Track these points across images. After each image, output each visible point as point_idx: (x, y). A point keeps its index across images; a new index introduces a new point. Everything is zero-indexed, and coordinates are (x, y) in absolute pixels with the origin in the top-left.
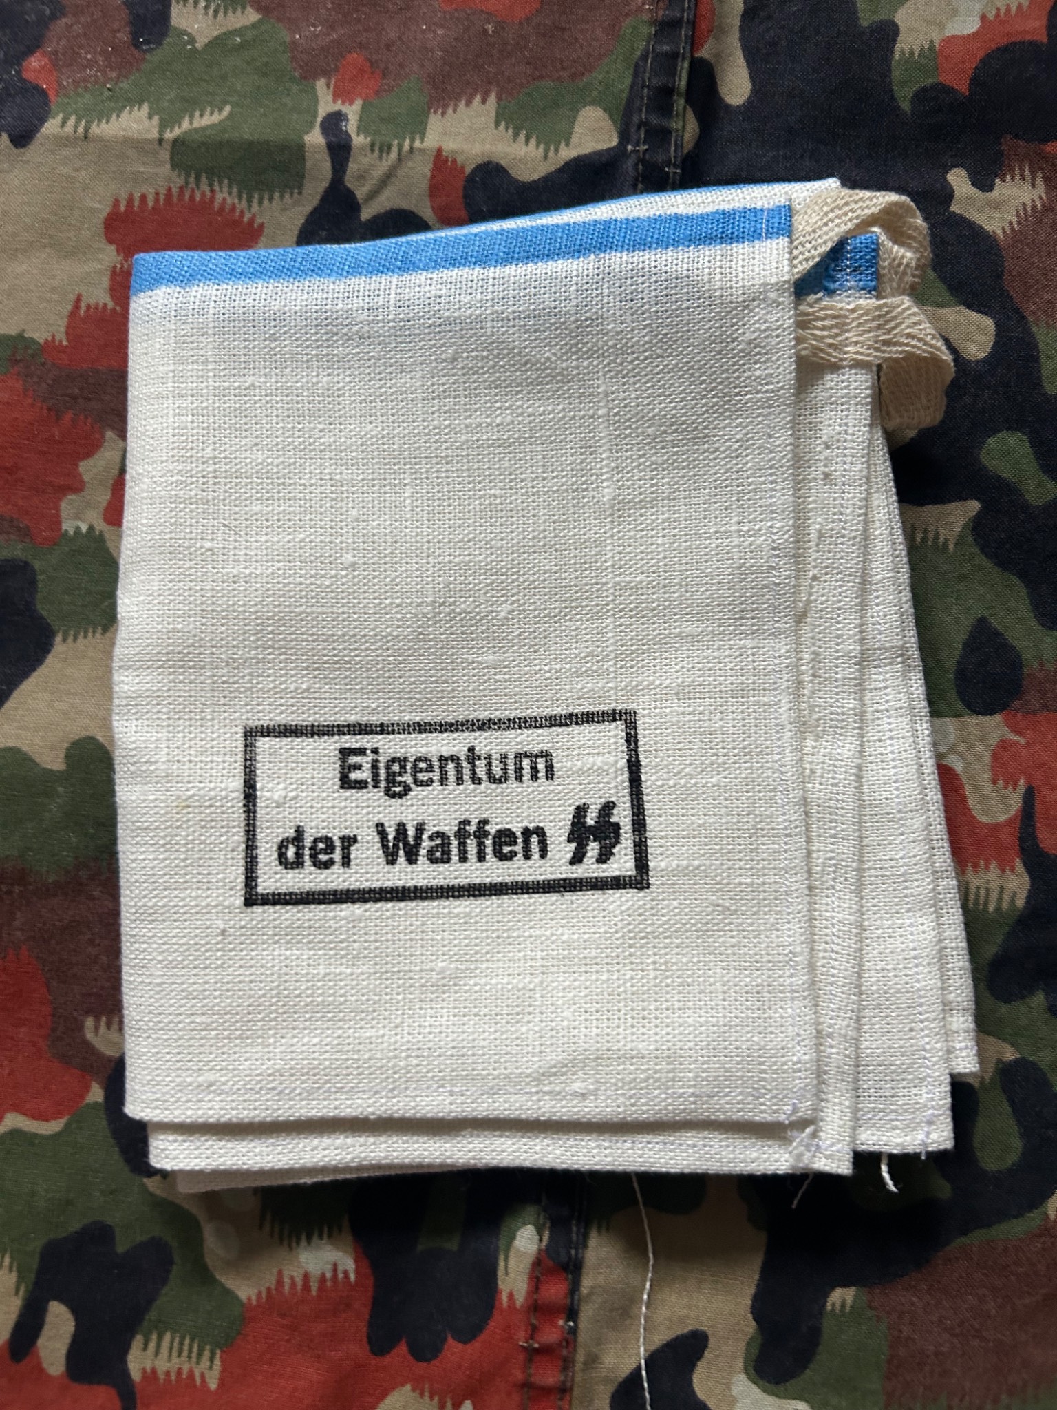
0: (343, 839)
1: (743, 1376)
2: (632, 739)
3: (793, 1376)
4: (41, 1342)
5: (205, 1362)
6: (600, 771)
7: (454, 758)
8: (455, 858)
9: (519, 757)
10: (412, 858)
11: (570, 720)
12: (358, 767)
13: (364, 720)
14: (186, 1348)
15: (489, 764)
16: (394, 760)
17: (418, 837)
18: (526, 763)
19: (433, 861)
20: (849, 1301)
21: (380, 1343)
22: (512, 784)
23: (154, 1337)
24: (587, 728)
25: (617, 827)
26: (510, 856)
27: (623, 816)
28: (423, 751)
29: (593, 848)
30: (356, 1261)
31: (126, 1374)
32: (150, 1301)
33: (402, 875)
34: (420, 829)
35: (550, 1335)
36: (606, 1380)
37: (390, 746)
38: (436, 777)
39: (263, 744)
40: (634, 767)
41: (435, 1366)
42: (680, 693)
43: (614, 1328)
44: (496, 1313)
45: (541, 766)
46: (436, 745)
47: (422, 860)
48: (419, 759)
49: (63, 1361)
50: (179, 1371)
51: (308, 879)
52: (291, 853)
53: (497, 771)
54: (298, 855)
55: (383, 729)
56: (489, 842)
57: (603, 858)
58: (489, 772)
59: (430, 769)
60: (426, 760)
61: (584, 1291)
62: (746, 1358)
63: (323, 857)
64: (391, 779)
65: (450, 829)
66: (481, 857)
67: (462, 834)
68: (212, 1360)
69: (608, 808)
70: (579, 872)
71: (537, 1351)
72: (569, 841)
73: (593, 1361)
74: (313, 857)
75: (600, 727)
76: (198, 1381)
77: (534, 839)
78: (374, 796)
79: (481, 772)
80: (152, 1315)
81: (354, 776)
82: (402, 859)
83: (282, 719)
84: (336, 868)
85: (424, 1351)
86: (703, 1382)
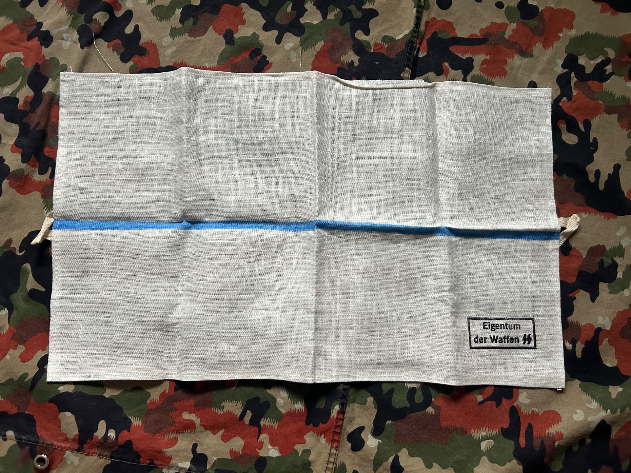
0: (484, 338)
1: (370, 435)
2: (534, 323)
3: (379, 435)
4: (245, 418)
5: (275, 424)
6: (529, 329)
7: (503, 325)
8: (503, 342)
9: (514, 325)
10: (496, 342)
11: (523, 319)
12: (486, 325)
13: (487, 317)
14: (271, 421)
15: (509, 326)
16: (493, 324)
17: (497, 338)
18: (515, 326)
19: (499, 342)
20: (390, 423)
21: (307, 424)
22: (513, 330)
23: (266, 418)
24: (526, 321)
25: (531, 338)
26: (513, 342)
27: (532, 337)
28: (497, 323)
29: (527, 342)
30: (305, 408)
31: (260, 425)
32: (266, 412)
33: (494, 345)
34: (497, 337)
35: (339, 424)
36: (347, 433)
37: (492, 322)
38: (500, 328)
39: (471, 320)
40: (534, 328)
41: (318, 428)
42: (542, 316)
43: (349, 424)
44: (330, 419)
45: (518, 326)
46: (500, 322)
47: (498, 342)
48: (497, 324)
49: (248, 421)
50: (270, 425)
51: (479, 345)
52: (476, 340)
53: (511, 327)
54: (477, 340)
55: (490, 319)
56: (509, 340)
57: (529, 343)
58: (509, 327)
59: (499, 326)
60: (498, 324)
61: (345, 417)
62: (371, 432)
63: (481, 341)
64: (492, 328)
65: (503, 337)
66: (508, 342)
67: (504, 338)
68: (276, 423)
69: (530, 335)
70: (524, 346)
71: (337, 426)
72: (523, 340)
73: (345, 429)
74: (480, 341)
75: (528, 321)
76: (273, 427)
77: (517, 340)
78: (489, 331)
79: (508, 327)
80: (266, 414)
81: (486, 327)
82: (494, 342)
83: (474, 316)
84: (484, 343)
85: (316, 425)
86: (363, 435)
